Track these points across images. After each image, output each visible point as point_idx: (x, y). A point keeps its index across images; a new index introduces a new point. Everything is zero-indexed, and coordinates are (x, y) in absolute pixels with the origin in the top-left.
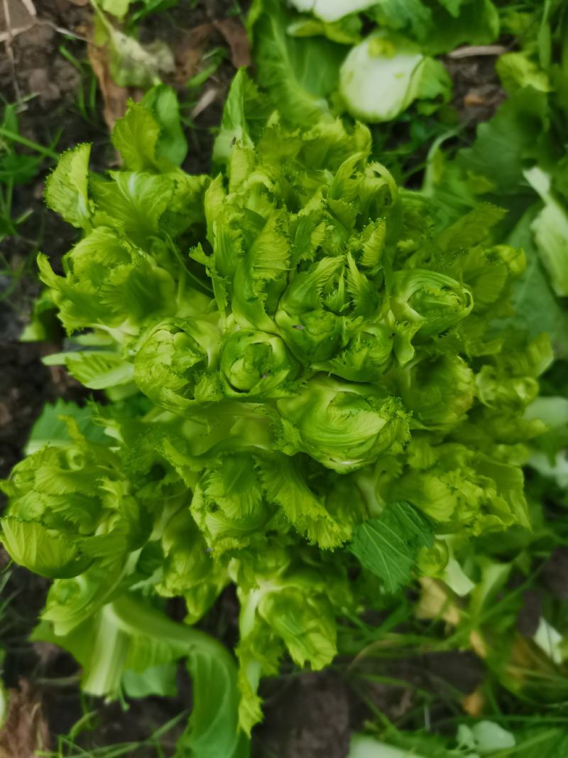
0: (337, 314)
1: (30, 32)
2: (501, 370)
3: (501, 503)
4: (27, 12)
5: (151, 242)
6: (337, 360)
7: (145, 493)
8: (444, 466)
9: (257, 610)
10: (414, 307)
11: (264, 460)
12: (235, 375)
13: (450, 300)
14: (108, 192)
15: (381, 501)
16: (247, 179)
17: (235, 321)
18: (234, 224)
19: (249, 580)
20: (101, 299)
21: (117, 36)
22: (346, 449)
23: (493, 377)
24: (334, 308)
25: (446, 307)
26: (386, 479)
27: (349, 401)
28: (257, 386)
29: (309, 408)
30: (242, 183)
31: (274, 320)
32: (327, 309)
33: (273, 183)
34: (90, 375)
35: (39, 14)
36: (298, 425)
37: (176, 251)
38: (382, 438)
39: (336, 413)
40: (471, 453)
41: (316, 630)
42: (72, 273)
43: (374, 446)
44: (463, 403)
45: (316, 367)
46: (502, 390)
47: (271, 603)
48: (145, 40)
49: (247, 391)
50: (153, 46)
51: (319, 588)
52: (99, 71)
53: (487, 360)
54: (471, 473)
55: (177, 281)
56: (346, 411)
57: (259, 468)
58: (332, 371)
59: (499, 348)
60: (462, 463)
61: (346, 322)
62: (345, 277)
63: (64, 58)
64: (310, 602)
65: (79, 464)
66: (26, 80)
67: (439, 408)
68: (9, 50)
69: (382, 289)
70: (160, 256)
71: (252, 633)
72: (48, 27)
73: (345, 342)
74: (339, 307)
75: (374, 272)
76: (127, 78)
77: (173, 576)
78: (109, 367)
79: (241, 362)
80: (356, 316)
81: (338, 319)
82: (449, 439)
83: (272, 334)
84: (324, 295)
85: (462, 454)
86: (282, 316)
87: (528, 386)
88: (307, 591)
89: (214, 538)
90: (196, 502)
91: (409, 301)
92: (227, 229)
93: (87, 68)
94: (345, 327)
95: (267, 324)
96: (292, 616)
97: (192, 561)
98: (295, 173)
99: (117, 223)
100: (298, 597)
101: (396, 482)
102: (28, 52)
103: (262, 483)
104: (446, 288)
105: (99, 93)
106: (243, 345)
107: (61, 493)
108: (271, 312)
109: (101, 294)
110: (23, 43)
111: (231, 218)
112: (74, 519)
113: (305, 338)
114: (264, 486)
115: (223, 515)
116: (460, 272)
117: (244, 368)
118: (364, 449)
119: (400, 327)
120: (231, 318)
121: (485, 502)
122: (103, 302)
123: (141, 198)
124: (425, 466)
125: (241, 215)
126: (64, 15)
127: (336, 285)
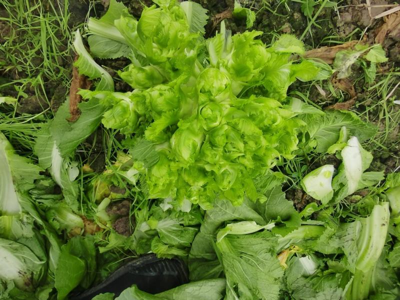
0: (224, 147)
1: (368, 16)
2: (202, 194)
3: (157, 190)
4: (377, 15)
5: (263, 74)
6: (209, 145)
7: (168, 65)
8: (170, 174)
9: (123, 100)
10: (224, 171)
11: (177, 112)
12: (207, 110)
13: (225, 183)
14: (284, 60)
15: (160, 150)
16: (280, 115)
17: (227, 108)
18: (262, 113)
19: (134, 99)
20: (243, 55)
21: (358, 55)
22: (178, 144)
23: (199, 190)
24: (227, 146)
25: (223, 182)
26: (168, 153)
27: (195, 147)
28: (202, 118)
29: (193, 132)
30: (279, 113)
31: (225, 124)
32: (227, 143)
33: (276, 126)
34: (215, 43)
35: (375, 20)
36: (188, 129)
37: (258, 85)
38: (181, 157)
39: (191, 143)
40: (174, 182)
41: (115, 122)
42: (254, 44)
43: (178, 155)
44: (191, 182)
45: (207, 136)
46: (195, 193)
47: (126, 106)
48: (353, 67)
49: (201, 113)
50: (350, 69)
51: (130, 124)
52: (344, 45)
53: (205, 190)
54: (168, 182)
55: (247, 82)
56: (191, 146)
57: (174, 110)
58: (205, 142)
59: (209, 195)
60: (171, 178)
61: (221, 149)
62: (236, 151)
63: (354, 29)
64: (126, 120)
65: (180, 36)
66: (348, 11)
67: (190, 174)
68: (362, 5)
69: (232, 162)
70: (257, 77)
71: (114, 97)
72: (369, 23)
73: (214, 148)
74: (227, 148)
75: (237, 160)
76: (339, 58)
77: (137, 72)
78: (217, 52)
79: (210, 113)
80: (223, 153)
81: (222, 147)
82: (179, 175)
83: (220, 123)
84: (231, 143)
85: (174, 179)
86: (226, 127)
87: (196, 200)
88: (129, 119)
89: (150, 93)
90: (163, 87)
91: (227, 169)
92: (260, 110)
93: (347, 40)
94: (220, 149)
95: (224, 122)
96: (121, 113)
97: (142, 80)
98: (278, 134)
99: (271, 63)
100: (128, 116)
101: (166, 156)
102: (359, 14)
103: (169, 111)
104: (229, 182)
105: (336, 44)
106: (218, 113)
107: (170, 32)
108: (228, 124)
109: (244, 55)
110: (364, 12)
111: (264, 112)
112: (160, 36)
113: (218, 135)
114: (167, 112)
115: (158, 98)
116: (234, 187)
117: (209, 114)
118: (178, 151)
119: (218, 166)
120: (228, 106)
121: (157, 185)
122: (241, 55)
123: (280, 73)
124: (171, 167)
125: (264, 116)
126: (373, 31)
127: (234, 148)
